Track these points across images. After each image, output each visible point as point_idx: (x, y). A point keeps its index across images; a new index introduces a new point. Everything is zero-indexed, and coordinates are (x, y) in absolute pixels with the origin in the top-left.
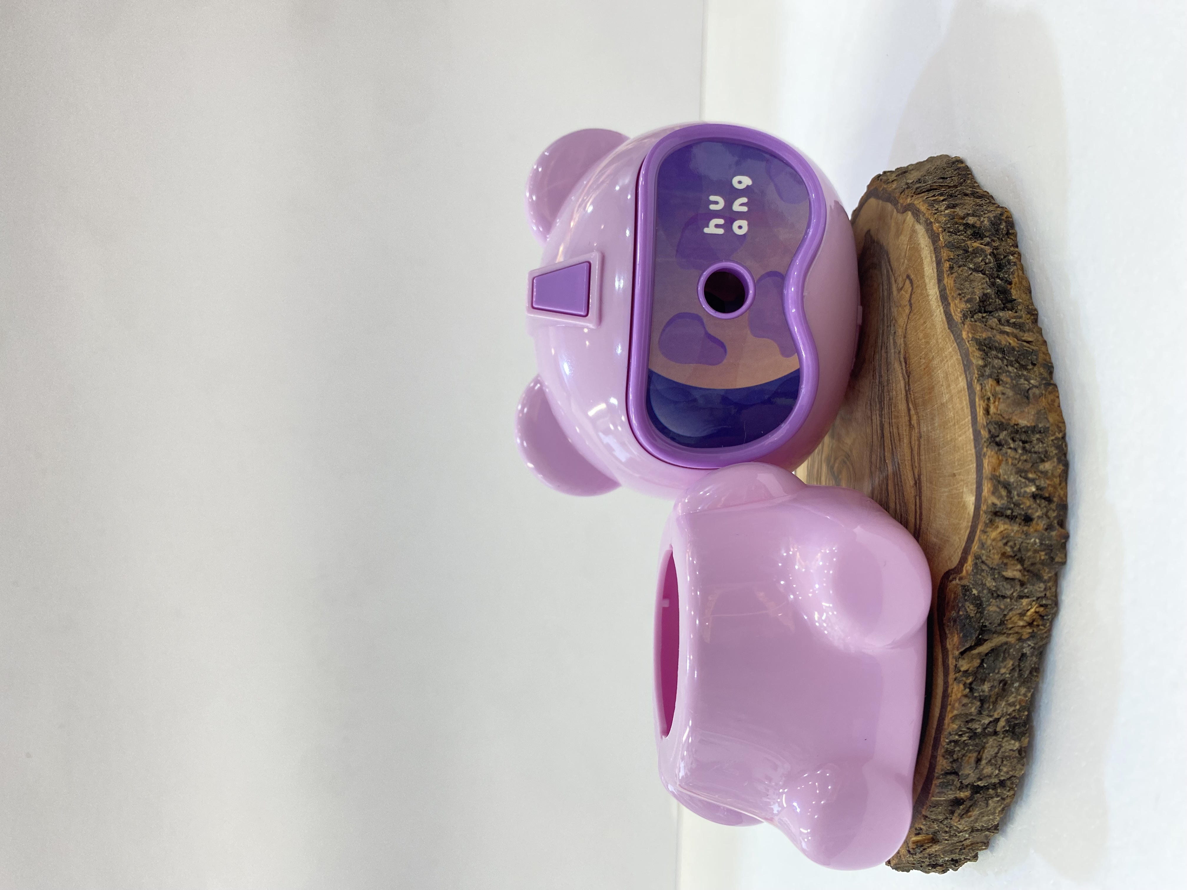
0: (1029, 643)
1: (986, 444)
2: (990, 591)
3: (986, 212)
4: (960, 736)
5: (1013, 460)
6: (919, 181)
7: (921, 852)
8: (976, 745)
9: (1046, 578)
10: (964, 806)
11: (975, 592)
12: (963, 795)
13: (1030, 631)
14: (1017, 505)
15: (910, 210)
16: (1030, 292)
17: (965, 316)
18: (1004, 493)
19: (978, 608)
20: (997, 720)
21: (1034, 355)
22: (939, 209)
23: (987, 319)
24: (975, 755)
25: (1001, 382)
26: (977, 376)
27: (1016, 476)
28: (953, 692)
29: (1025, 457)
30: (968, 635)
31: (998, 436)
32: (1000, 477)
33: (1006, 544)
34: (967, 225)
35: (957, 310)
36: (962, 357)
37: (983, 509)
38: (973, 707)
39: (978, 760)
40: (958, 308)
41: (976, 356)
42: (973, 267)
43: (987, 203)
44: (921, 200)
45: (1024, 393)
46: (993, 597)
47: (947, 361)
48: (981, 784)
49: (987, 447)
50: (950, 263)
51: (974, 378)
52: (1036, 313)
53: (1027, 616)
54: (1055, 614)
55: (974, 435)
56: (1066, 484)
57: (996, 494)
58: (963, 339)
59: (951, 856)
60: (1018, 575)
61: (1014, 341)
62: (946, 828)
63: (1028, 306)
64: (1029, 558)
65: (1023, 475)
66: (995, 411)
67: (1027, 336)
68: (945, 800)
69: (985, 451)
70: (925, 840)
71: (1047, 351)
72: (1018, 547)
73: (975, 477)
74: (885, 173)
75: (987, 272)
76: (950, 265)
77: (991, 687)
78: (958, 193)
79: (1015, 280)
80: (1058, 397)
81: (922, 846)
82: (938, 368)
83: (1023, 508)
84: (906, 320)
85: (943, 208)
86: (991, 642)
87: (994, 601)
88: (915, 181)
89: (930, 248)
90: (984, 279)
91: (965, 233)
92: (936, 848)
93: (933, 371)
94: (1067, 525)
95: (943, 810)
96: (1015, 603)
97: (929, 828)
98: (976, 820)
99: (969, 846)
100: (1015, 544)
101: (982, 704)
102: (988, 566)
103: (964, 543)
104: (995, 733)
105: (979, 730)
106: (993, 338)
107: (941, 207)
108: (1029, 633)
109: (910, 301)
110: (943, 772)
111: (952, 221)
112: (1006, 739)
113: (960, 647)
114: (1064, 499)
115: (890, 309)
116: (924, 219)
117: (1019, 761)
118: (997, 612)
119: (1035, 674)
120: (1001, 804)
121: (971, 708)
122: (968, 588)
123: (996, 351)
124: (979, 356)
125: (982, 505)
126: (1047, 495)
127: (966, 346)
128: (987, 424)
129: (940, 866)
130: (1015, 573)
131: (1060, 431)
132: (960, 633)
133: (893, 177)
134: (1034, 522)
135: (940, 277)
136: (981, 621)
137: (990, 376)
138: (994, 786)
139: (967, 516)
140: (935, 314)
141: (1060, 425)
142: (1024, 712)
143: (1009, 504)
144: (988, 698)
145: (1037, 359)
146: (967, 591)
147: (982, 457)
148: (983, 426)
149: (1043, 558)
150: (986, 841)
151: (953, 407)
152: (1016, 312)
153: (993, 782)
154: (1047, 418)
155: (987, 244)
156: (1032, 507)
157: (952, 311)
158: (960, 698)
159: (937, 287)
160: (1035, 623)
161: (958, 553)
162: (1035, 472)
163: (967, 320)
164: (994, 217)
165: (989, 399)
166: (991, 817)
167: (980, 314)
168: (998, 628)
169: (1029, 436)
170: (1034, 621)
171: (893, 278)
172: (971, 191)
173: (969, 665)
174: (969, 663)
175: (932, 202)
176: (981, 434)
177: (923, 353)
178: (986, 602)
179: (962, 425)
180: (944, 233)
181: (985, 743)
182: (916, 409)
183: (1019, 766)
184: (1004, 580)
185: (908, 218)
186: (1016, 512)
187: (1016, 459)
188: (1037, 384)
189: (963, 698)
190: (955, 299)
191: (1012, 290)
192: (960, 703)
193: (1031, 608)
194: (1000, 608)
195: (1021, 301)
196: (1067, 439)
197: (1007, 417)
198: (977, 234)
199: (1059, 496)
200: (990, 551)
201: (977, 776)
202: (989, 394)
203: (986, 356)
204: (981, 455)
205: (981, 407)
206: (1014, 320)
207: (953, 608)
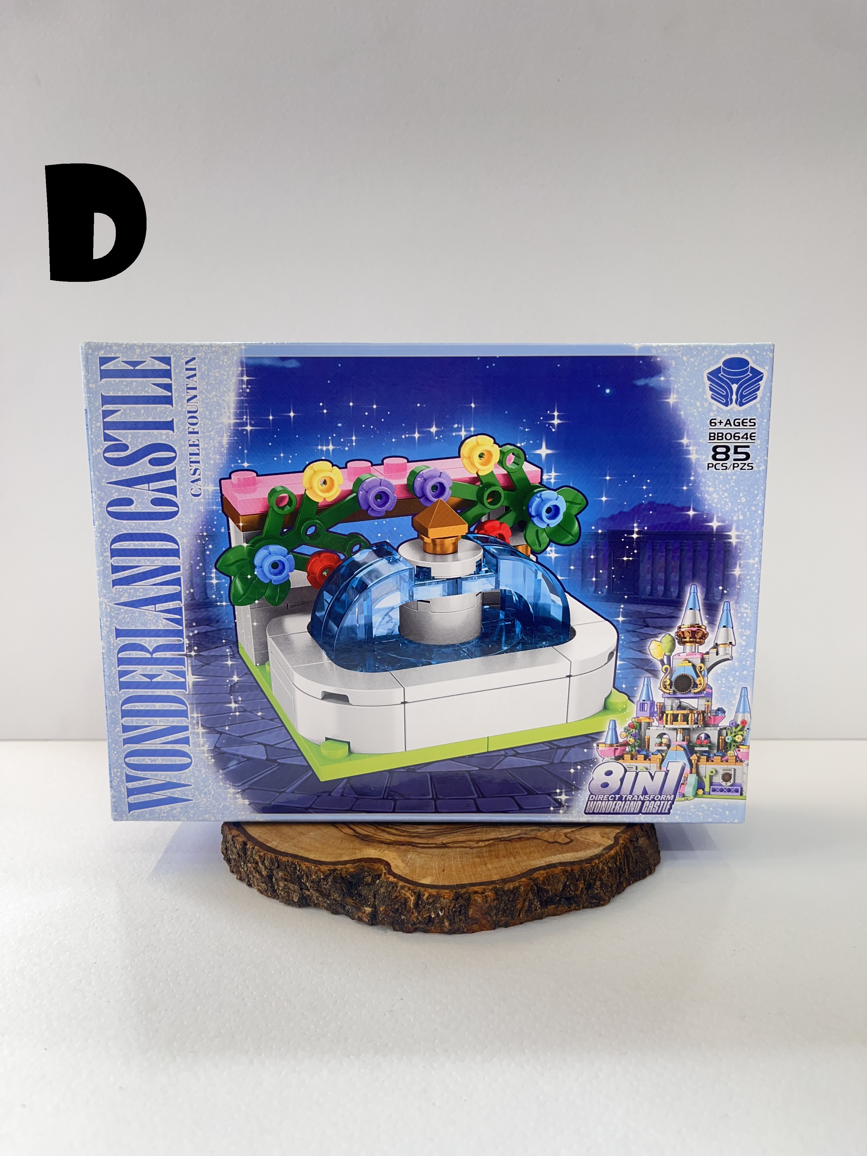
1: (457, 891)
4: (299, 871)
8: (294, 879)
11: (378, 881)
14: (424, 907)
15: (613, 843)
18: (430, 900)
19: (368, 883)
20: (309, 891)
21: (512, 918)
23: (533, 893)
24: (290, 879)
25: (494, 900)
28: (324, 868)
29: (451, 912)
31: (462, 898)
32: (439, 899)
34: (596, 880)
35: (539, 875)
36: (511, 877)
37: (422, 889)
39: (286, 880)
42: (567, 884)
43: (613, 892)
44: (619, 851)
45: (488, 912)
47: (511, 868)
48: (274, 879)
51: (497, 885)
52: (541, 918)
54: (366, 924)
55: (464, 884)
56: (439, 933)
57: (430, 896)
58: (521, 878)
59: (232, 859)
61: (520, 907)
62: (249, 858)
63: (544, 914)
66: (477, 897)
67: (523, 914)
69: (454, 891)
73: (441, 885)
75: (564, 892)
76: (570, 871)
77: (326, 888)
79: (560, 908)
80: (488, 930)
82: (508, 861)
83: (423, 910)
89: (584, 857)
90: (559, 890)
91: (591, 879)
93: (508, 858)
94: (416, 932)
97: (248, 849)
98: (253, 876)
99: (239, 871)
101: (317, 883)
102: (391, 890)
103: (404, 876)
104: (301, 889)
105: (303, 881)
106: (521, 896)
107: (611, 864)
109: (556, 842)
110: (279, 860)
111: (599, 871)
112: (298, 895)
113: (347, 873)
114: (430, 931)
116: (604, 853)
119: (335, 911)
120: (264, 890)
121: (314, 877)
122: (380, 877)
123: (513, 898)
124: (510, 888)
125: (425, 888)
126: (430, 923)
127: (517, 880)
129: (226, 852)
131: (467, 930)
132: (354, 873)
135: (564, 864)
137: (498, 894)
139: (420, 878)
140: (541, 860)
142: (313, 904)
143: (425, 903)
144: (320, 886)
147: (451, 889)
148: (468, 890)
150: (242, 879)
151: (483, 870)
152: (539, 908)
153: (275, 887)
154: (475, 924)
155: (582, 892)
157: (540, 872)
159: (558, 862)
161: (399, 872)
163: (532, 881)
165: (483, 893)
166: (256, 884)
167: (536, 888)
169: (463, 914)
171: (575, 830)
176: (464, 888)
177: (521, 851)
178: (372, 888)
179: (471, 877)
180: (590, 866)
181: (296, 884)
182: (489, 845)
183: (285, 900)
185: (609, 842)
186: (420, 906)
187: (450, 907)
188: (495, 919)
190: (547, 874)
191: (553, 906)
195: (548, 910)
197: (473, 903)
198: (589, 886)
200: (399, 891)
201: (278, 878)
202: (486, 893)
203: (509, 892)
205: (480, 889)
206: (533, 907)
207: (369, 868)
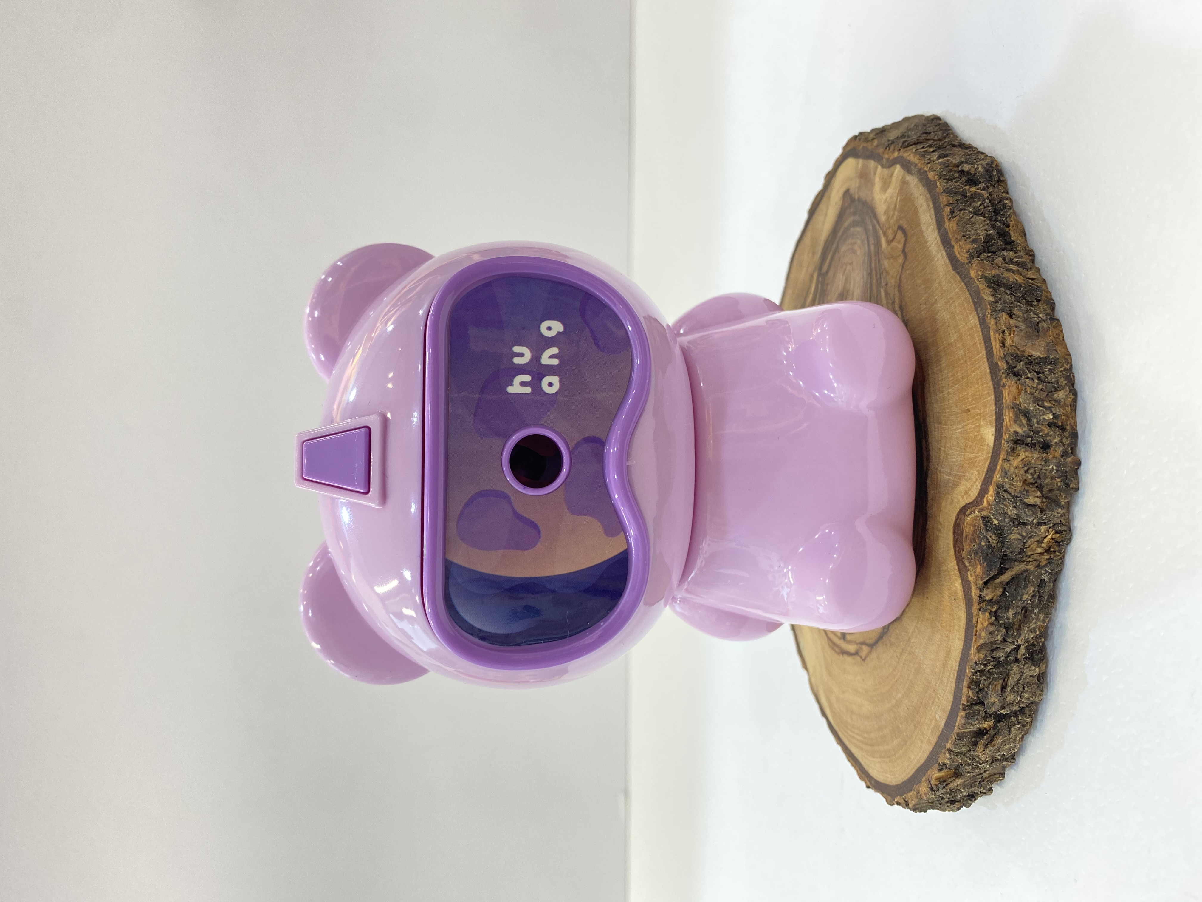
0: (1047, 570)
1: (1004, 376)
2: (1012, 520)
3: (978, 160)
4: (985, 665)
5: (1031, 389)
6: (903, 136)
7: (944, 787)
8: (1001, 673)
9: (1063, 503)
10: (988, 735)
11: (995, 522)
12: (986, 725)
13: (1048, 557)
14: (1036, 432)
15: (899, 163)
16: (1025, 235)
17: (971, 257)
18: (1024, 421)
19: (999, 538)
20: (1019, 646)
21: (1039, 291)
22: (932, 159)
23: (994, 258)
24: (1001, 682)
25: (1014, 316)
26: (990, 311)
27: (1034, 405)
28: (979, 621)
29: (1040, 387)
30: (992, 564)
31: (1015, 367)
32: (1020, 406)
33: (1026, 472)
34: (962, 172)
35: (962, 252)
36: (971, 295)
37: (1005, 438)
38: (999, 634)
39: (1004, 688)
40: (961, 251)
41: (987, 293)
42: (973, 211)
43: (975, 154)
44: (910, 152)
45: (1035, 326)
46: (1014, 526)
47: (954, 301)
48: (1003, 712)
49: (1006, 377)
50: (950, 207)
51: (987, 313)
52: (1033, 254)
53: (1044, 543)
54: (1070, 540)
55: (990, 369)
56: (1075, 413)
57: (1018, 422)
58: (971, 278)
59: (971, 789)
60: (1038, 501)
61: (1020, 278)
62: (968, 760)
63: (1025, 247)
64: (1047, 485)
65: (1040, 403)
66: (1011, 342)
67: (1030, 274)
68: (969, 732)
69: (1005, 382)
70: (947, 775)
71: (1047, 288)
72: (1038, 474)
73: (994, 408)
74: (861, 134)
75: (987, 215)
76: (951, 209)
77: (1015, 614)
78: (946, 144)
79: (1012, 223)
80: (1062, 331)
81: (945, 781)
82: (943, 311)
83: (1042, 435)
84: (900, 270)
85: (935, 158)
86: (1011, 571)
87: (1016, 529)
88: (899, 136)
89: (926, 196)
90: (985, 221)
91: (960, 180)
92: (959, 781)
93: (937, 314)
94: (1078, 452)
95: (967, 742)
96: (1035, 530)
97: (953, 762)
98: (998, 750)
99: (988, 778)
100: (1035, 471)
101: (1007, 632)
102: (1011, 494)
103: (984, 475)
104: (1017, 661)
105: (1003, 658)
106: (1001, 275)
107: (933, 157)
108: (1048, 559)
109: (904, 251)
110: (969, 704)
111: (947, 168)
112: (1027, 666)
113: (984, 576)
114: (1075, 427)
115: (879, 262)
116: (916, 170)
117: (1038, 687)
118: (1020, 540)
119: (1051, 600)
120: (1022, 731)
121: (997, 636)
122: (989, 519)
123: (1004, 287)
124: (990, 293)
125: (1004, 434)
126: (1060, 424)
127: (975, 285)
128: (1005, 356)
129: (958, 802)
130: (1036, 499)
131: (1068, 363)
132: (984, 563)
133: (872, 136)
134: (1052, 449)
135: (940, 222)
136: (1003, 550)
137: (1002, 310)
138: (1015, 714)
139: (986, 448)
140: (936, 259)
141: (1067, 357)
142: (1041, 639)
143: (1029, 431)
144: (1012, 625)
145: (1041, 295)
146: (987, 522)
147: (1001, 388)
148: (1000, 358)
149: (1059, 484)
150: (1002, 772)
151: (963, 345)
152: (1015, 253)
153: (1014, 710)
154: (1056, 350)
155: (984, 189)
156: (1050, 434)
157: (957, 253)
158: (987, 626)
159: (936, 232)
160: (1052, 550)
161: (977, 486)
162: (1049, 402)
163: (974, 260)
164: (987, 164)
165: (1004, 332)
166: (1012, 745)
167: (985, 254)
168: (1018, 556)
169: (1041, 368)
170: (1050, 547)
171: (881, 232)
172: (958, 142)
173: (993, 594)
174: (993, 593)
175: (923, 153)
176: (999, 366)
177: (923, 298)
178: (1007, 530)
179: (975, 361)
180: (941, 180)
181: (1008, 670)
183: (1039, 692)
184: (1026, 507)
185: (896, 171)
186: (1035, 440)
187: (1034, 388)
188: (1044, 318)
189: (989, 626)
190: (960, 241)
191: (1011, 232)
192: (986, 631)
193: (1049, 535)
194: (1021, 535)
195: (1019, 242)
196: (1074, 371)
197: (1021, 349)
198: (973, 181)
199: (1070, 424)
200: (1013, 479)
201: (1001, 705)
202: (1004, 327)
203: (996, 293)
204: (999, 385)
205: (997, 340)
206: (1017, 259)
207: (973, 541)
